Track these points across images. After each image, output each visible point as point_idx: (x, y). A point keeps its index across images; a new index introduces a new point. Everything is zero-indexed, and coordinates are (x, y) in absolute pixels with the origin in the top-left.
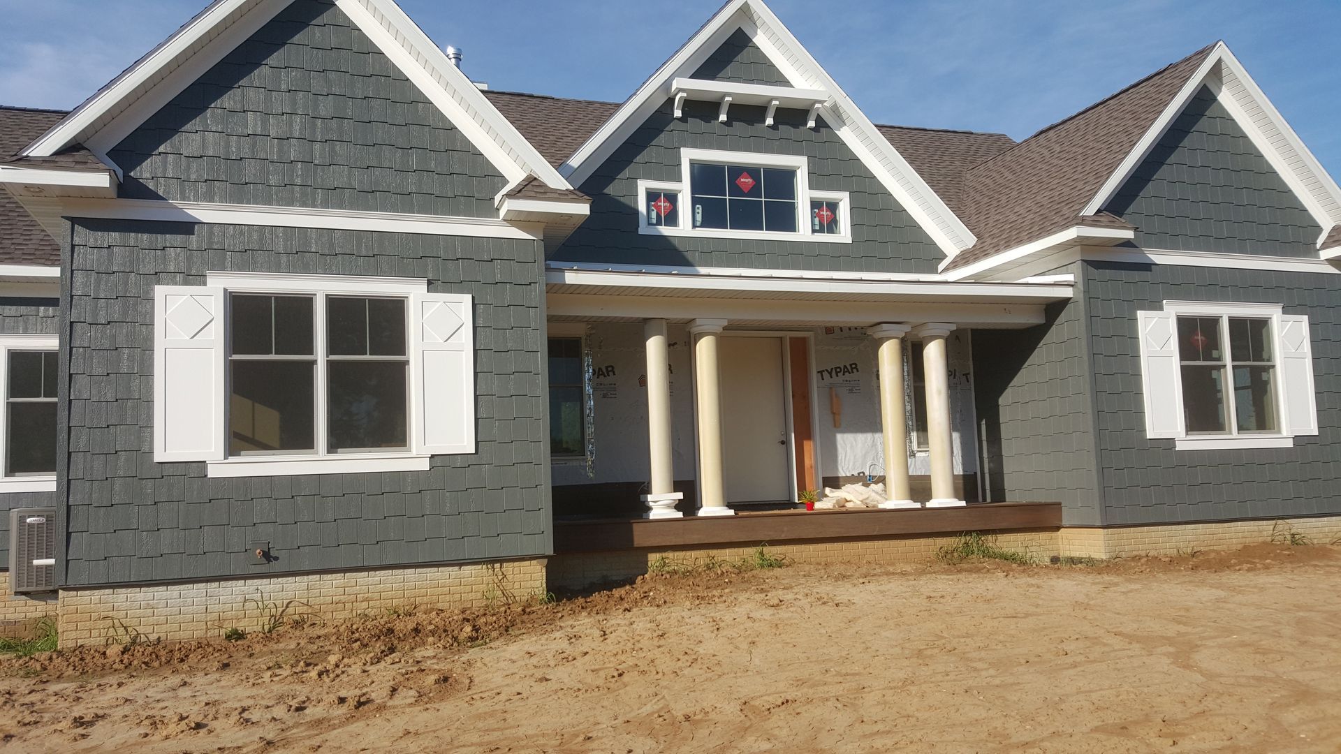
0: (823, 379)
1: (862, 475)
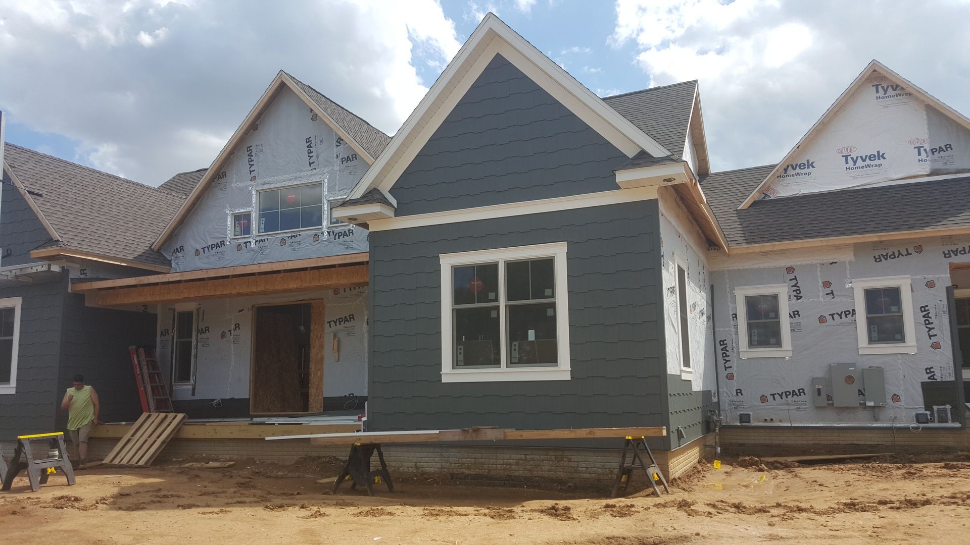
0: (330, 327)
1: (351, 395)
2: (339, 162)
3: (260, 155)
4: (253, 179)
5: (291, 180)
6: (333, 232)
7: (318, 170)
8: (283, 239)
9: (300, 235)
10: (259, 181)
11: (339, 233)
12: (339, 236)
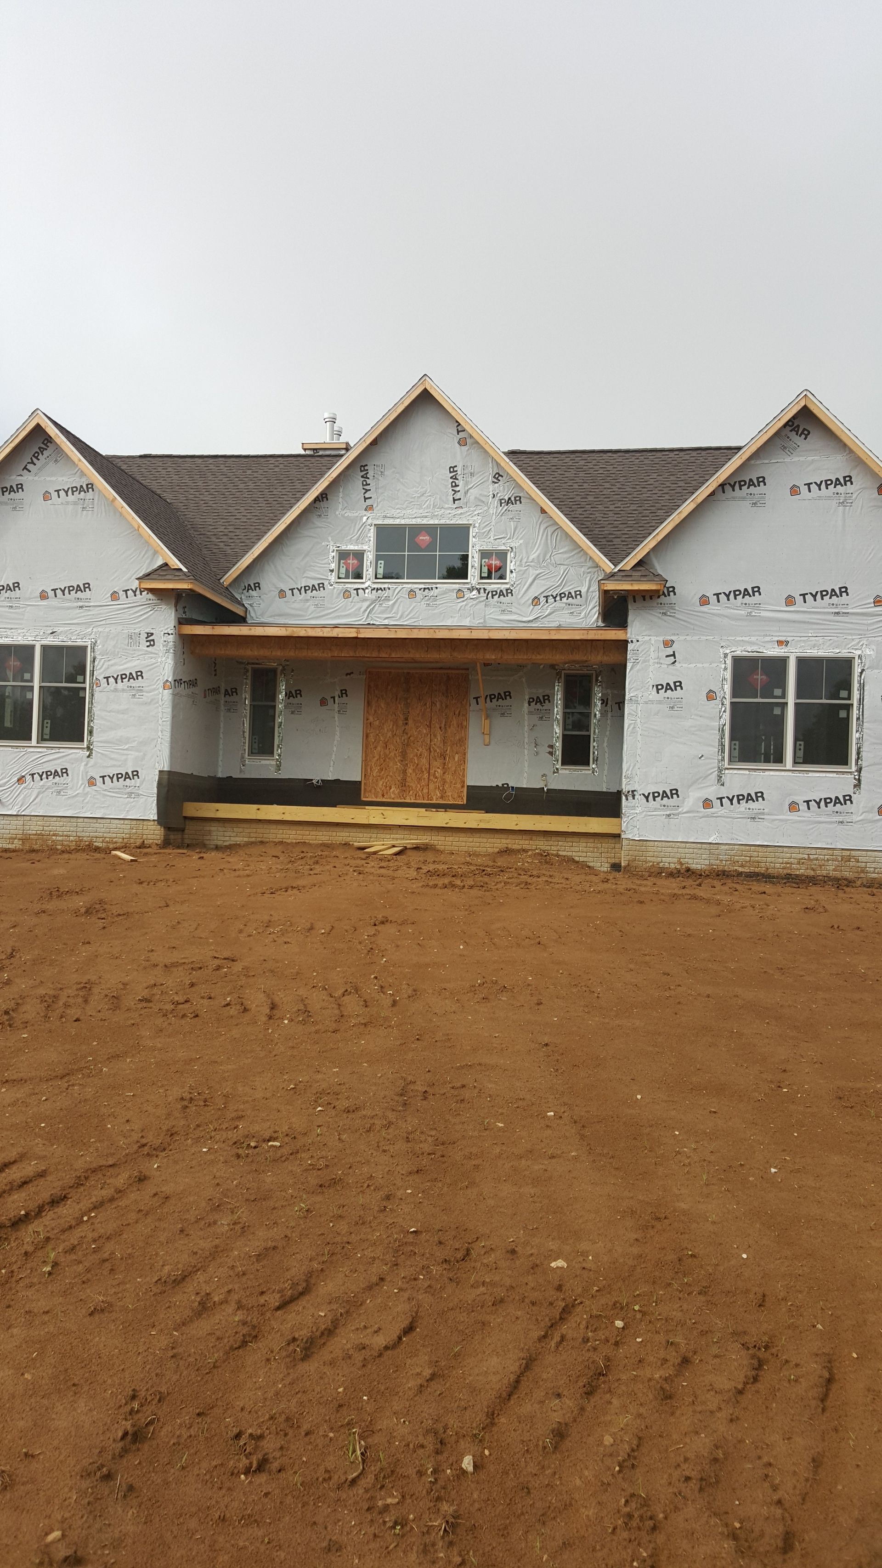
0: (478, 704)
1: (506, 786)
2: (496, 502)
3: (380, 478)
4: (369, 508)
5: (426, 517)
6: (485, 590)
7: (465, 510)
8: (412, 591)
9: (437, 588)
10: (377, 512)
11: (492, 592)
12: (493, 596)
